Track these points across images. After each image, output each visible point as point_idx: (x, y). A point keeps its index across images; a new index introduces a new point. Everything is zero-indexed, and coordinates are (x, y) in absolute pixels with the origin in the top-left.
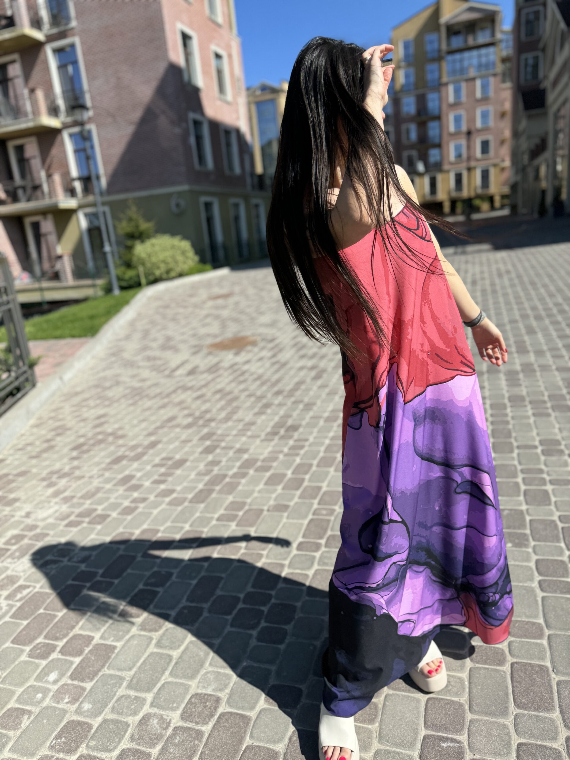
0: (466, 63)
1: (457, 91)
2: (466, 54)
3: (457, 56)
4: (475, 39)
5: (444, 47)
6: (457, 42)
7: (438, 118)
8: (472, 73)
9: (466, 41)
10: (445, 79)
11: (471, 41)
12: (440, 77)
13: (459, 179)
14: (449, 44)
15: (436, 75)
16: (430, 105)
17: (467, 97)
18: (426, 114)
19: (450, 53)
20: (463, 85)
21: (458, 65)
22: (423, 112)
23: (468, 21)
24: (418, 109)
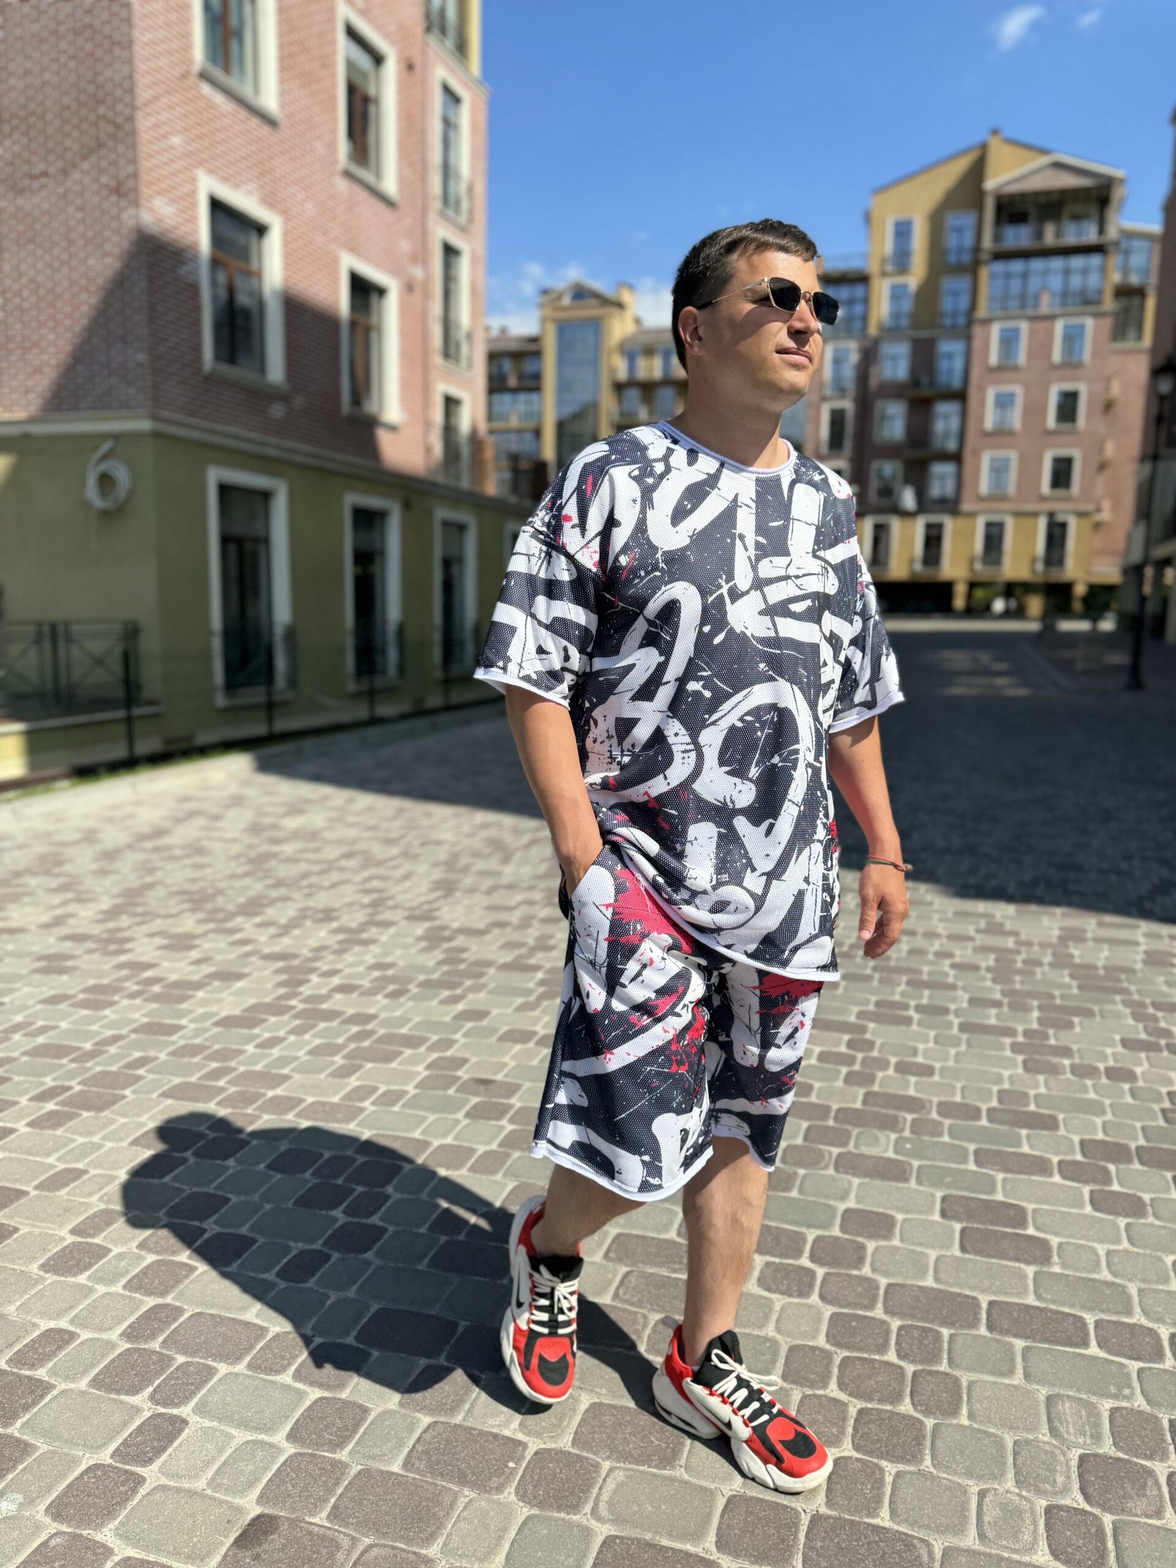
0: (1034, 283)
1: (1009, 341)
2: (1037, 265)
3: (1017, 266)
4: (1058, 234)
5: (987, 242)
6: (1019, 236)
7: (960, 396)
8: (1045, 306)
9: (1039, 235)
10: (982, 312)
11: (1050, 237)
12: (973, 306)
13: (994, 539)
14: (997, 238)
15: (964, 303)
16: (943, 365)
17: (1031, 356)
18: (932, 384)
19: (1001, 256)
20: (1024, 326)
21: (1015, 285)
22: (925, 380)
23: (1048, 193)
24: (913, 371)
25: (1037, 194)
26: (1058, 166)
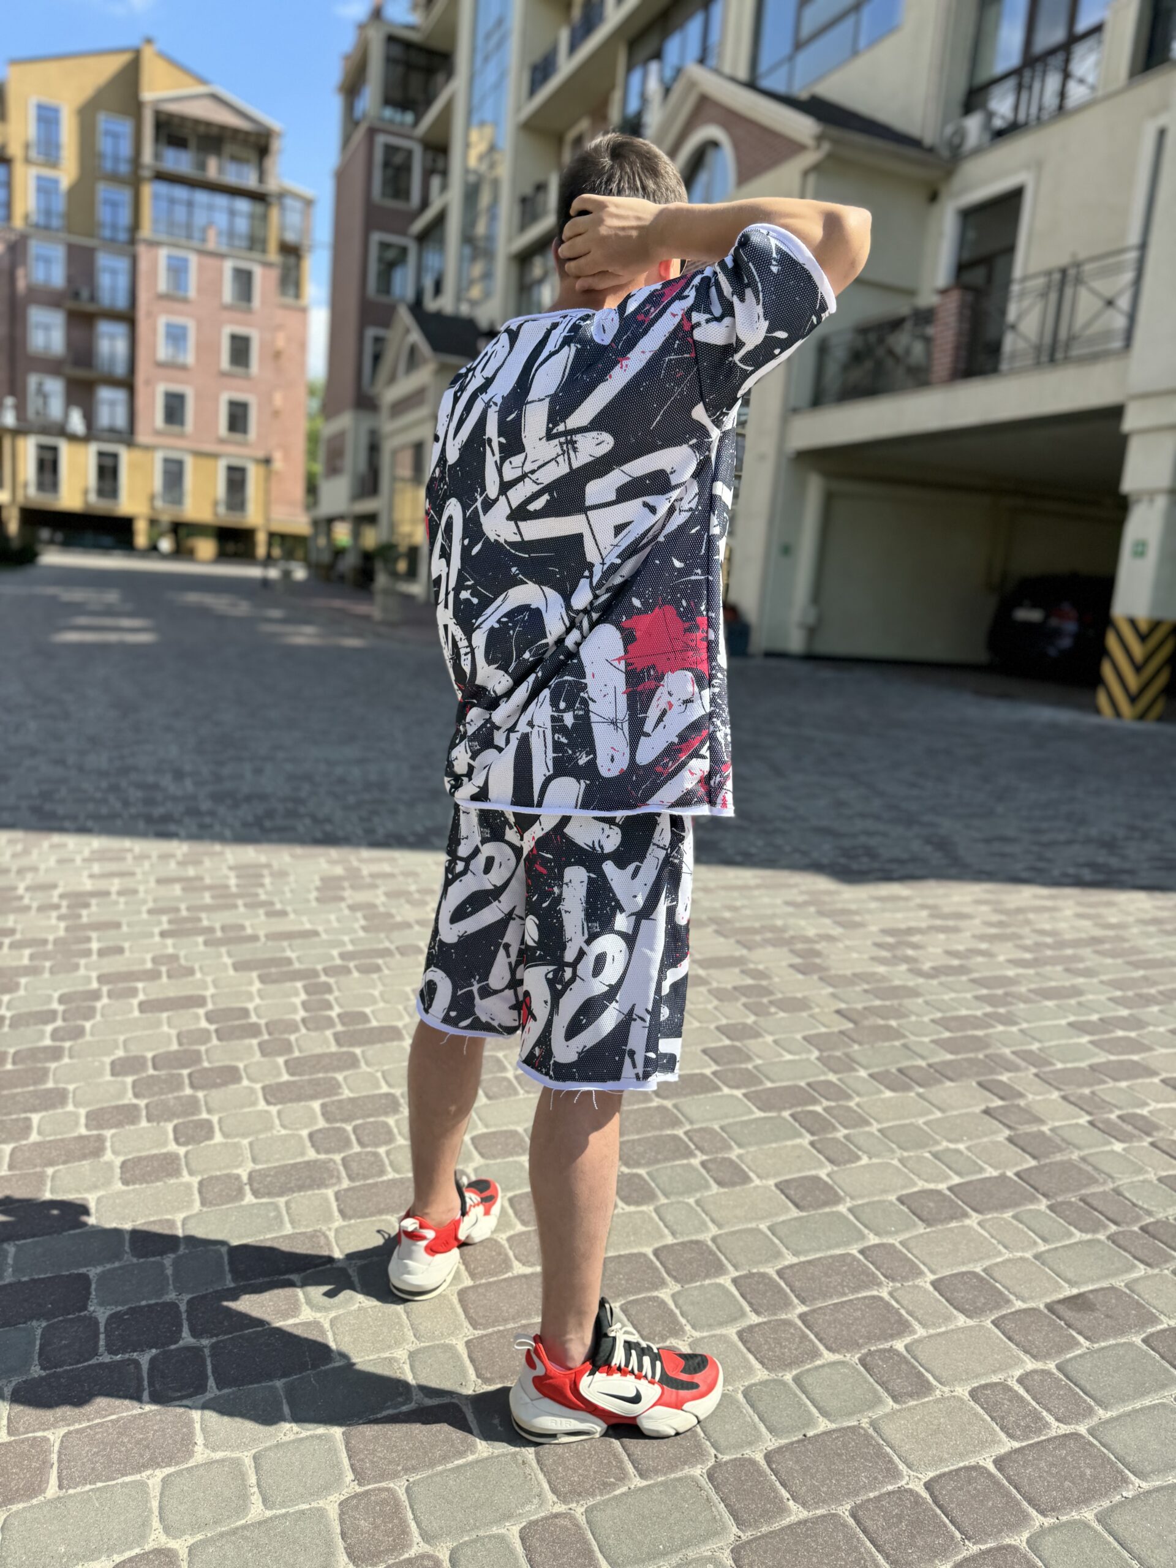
0: (200, 218)
1: (178, 270)
2: (201, 197)
3: (181, 192)
4: (221, 170)
5: (148, 158)
6: (179, 161)
7: (128, 318)
8: (213, 242)
9: (202, 166)
10: (146, 231)
11: (213, 169)
12: (135, 226)
13: (174, 475)
14: (157, 156)
15: (125, 217)
16: (105, 281)
17: (200, 290)
18: (93, 298)
19: (161, 176)
20: (193, 259)
21: (180, 213)
22: (85, 294)
23: (208, 124)
24: (70, 279)
25: (197, 122)
26: (215, 97)
